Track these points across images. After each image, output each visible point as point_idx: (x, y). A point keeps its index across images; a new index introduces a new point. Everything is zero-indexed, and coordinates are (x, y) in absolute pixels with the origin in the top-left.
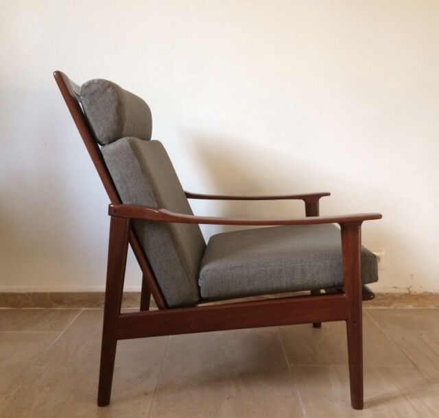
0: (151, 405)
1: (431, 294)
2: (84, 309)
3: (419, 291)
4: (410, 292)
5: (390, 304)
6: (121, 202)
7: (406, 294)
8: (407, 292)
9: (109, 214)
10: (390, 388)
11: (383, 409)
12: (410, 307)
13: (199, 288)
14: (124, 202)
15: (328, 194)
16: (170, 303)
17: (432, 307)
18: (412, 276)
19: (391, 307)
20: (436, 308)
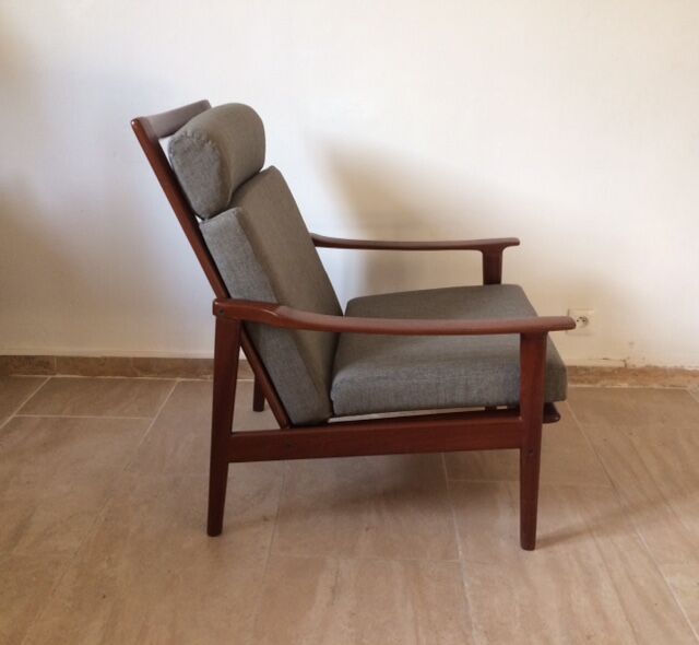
0: (273, 537)
1: (656, 369)
2: (179, 380)
3: (639, 364)
4: (626, 365)
5: (597, 381)
6: (229, 296)
7: (619, 369)
8: (622, 365)
9: (214, 313)
10: (574, 519)
11: (561, 550)
12: (625, 385)
13: (331, 402)
14: (233, 296)
15: (516, 243)
16: (294, 420)
17: (655, 386)
18: (631, 344)
19: (598, 385)
20: (661, 387)
